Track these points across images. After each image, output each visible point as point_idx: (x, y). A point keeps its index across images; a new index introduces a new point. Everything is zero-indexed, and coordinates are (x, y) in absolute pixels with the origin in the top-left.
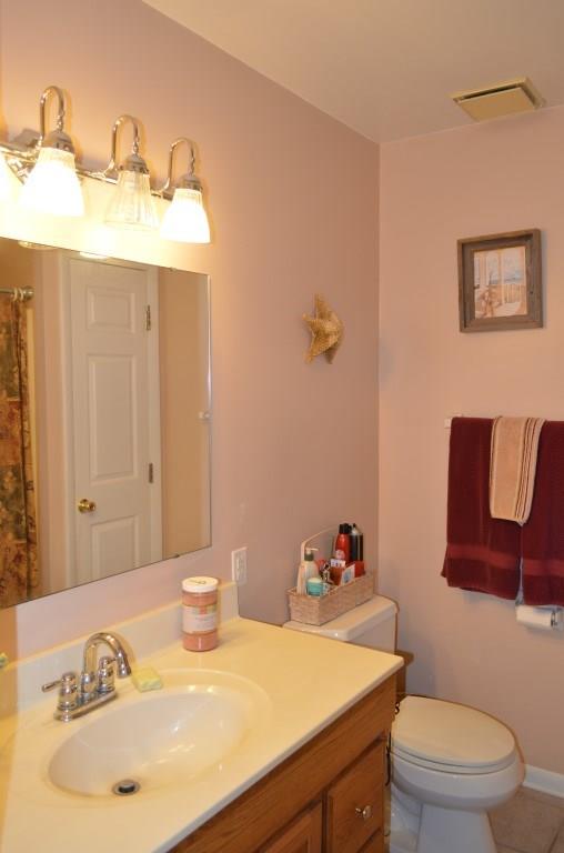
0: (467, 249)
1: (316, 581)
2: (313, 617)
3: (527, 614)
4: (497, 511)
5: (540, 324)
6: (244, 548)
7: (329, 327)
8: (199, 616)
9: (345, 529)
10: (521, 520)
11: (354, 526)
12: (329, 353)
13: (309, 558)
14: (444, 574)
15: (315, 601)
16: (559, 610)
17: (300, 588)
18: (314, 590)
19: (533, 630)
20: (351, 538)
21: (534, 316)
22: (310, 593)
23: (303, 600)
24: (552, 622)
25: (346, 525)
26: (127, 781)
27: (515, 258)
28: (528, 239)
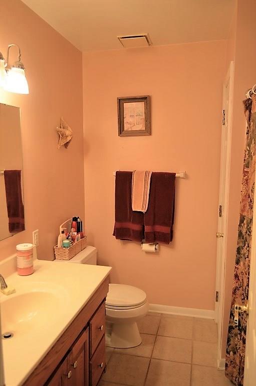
0: (121, 102)
1: (67, 241)
2: (66, 256)
3: (146, 247)
4: (135, 208)
5: (150, 134)
6: (37, 230)
7: (68, 133)
8: (26, 260)
9: (75, 219)
10: (144, 211)
11: (78, 217)
12: (66, 145)
13: (63, 232)
14: (114, 235)
15: (67, 250)
16: (158, 244)
17: (59, 245)
18: (66, 245)
19: (148, 253)
20: (77, 222)
21: (148, 131)
22: (64, 247)
23: (61, 250)
24: (156, 249)
25: (75, 217)
26: (7, 333)
27: (140, 106)
28: (145, 99)
